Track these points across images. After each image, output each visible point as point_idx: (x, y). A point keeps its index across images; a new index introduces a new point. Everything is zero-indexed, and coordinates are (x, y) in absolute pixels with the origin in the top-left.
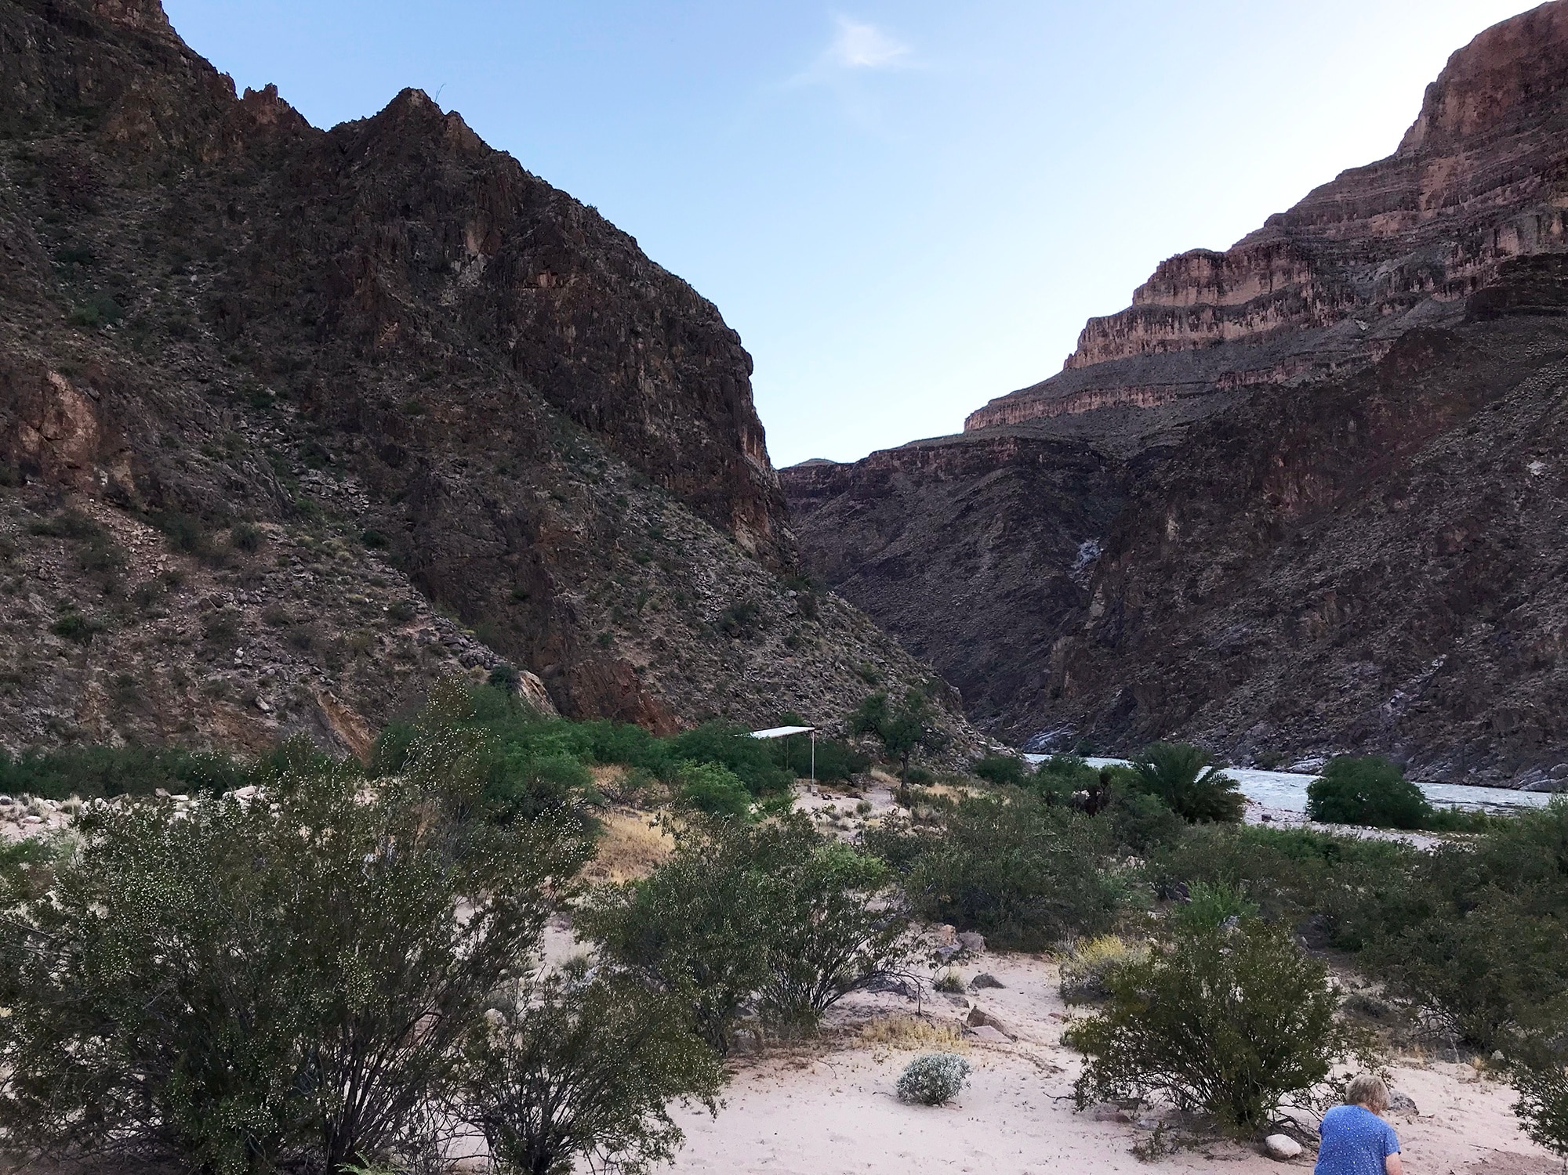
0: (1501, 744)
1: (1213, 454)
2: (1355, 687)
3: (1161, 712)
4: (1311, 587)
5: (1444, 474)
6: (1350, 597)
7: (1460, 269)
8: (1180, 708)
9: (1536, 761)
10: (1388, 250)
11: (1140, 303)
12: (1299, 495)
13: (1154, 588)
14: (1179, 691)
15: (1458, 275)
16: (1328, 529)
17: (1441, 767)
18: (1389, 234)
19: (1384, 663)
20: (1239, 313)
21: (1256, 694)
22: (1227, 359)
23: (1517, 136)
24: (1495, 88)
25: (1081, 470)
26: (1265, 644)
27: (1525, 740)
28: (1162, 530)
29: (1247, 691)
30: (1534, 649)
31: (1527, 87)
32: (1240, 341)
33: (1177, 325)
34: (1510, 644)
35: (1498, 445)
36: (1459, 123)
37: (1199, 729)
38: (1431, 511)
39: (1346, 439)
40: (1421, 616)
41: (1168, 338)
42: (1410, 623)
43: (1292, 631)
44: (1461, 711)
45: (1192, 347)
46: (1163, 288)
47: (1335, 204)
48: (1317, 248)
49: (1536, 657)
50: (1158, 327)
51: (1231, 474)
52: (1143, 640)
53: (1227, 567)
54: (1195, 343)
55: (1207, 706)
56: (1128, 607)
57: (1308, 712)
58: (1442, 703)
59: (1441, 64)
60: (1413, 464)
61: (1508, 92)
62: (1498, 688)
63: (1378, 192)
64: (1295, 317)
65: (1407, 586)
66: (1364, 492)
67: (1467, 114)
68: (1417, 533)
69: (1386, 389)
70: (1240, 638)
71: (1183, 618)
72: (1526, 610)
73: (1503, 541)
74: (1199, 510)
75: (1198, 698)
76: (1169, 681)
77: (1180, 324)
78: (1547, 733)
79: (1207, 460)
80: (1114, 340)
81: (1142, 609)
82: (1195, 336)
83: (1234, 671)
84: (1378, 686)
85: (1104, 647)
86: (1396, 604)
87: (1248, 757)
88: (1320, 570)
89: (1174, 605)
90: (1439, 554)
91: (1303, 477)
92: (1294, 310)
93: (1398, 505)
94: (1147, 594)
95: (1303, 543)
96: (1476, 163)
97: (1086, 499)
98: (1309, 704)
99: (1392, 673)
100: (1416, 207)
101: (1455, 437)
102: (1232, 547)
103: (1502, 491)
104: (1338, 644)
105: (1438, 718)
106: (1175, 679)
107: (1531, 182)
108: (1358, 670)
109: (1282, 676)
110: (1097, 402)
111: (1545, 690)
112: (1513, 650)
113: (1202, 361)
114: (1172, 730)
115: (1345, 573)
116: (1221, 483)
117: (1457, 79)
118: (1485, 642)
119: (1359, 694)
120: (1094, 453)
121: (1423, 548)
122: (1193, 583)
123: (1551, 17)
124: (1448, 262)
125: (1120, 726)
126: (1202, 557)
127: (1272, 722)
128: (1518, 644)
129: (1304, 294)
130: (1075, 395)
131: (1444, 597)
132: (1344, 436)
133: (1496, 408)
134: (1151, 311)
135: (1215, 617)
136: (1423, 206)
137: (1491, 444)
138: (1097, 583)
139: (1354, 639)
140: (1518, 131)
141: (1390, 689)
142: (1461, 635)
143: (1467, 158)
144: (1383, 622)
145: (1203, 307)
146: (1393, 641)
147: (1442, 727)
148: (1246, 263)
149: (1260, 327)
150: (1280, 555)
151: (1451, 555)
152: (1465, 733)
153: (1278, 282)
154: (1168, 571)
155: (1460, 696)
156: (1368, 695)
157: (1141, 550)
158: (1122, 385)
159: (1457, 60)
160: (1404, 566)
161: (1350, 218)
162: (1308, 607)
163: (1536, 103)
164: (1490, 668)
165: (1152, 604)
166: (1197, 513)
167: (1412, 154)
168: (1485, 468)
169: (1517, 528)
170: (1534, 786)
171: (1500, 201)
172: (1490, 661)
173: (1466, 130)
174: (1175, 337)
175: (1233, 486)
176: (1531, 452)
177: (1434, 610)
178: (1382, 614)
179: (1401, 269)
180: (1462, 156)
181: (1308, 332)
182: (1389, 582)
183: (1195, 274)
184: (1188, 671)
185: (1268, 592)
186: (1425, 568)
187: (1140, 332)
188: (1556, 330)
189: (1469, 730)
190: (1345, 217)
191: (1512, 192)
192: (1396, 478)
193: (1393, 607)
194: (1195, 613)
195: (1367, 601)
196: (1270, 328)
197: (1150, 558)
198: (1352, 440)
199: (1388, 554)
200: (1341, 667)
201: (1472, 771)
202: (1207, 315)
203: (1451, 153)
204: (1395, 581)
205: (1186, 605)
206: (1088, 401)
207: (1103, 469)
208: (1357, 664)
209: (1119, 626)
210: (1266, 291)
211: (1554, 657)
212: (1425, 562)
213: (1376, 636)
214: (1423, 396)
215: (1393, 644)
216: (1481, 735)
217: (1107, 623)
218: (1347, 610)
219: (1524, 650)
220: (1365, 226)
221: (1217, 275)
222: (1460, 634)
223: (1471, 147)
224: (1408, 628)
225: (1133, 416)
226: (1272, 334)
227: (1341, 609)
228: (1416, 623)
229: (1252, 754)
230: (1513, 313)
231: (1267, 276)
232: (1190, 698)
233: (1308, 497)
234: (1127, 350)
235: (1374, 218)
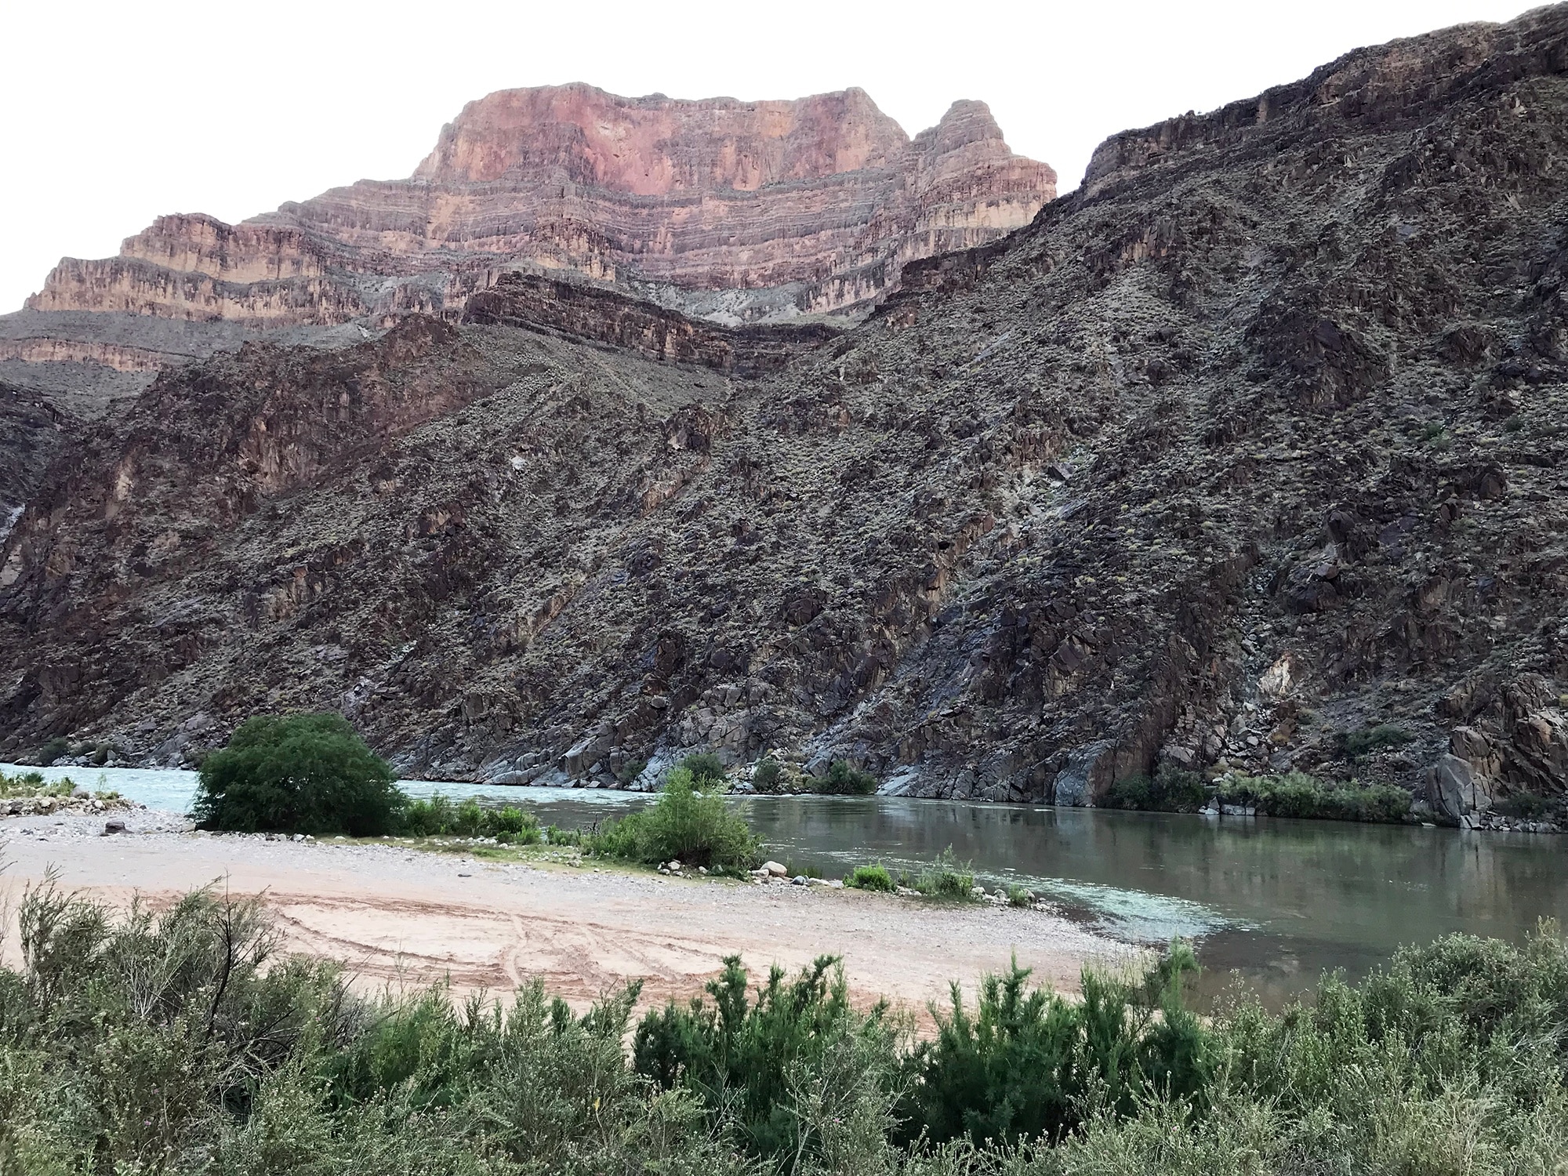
0: (468, 732)
1: (186, 406)
2: (317, 673)
3: (73, 702)
4: (280, 561)
5: (431, 460)
6: (323, 574)
7: (456, 299)
8: (100, 697)
9: (502, 752)
10: (395, 267)
11: (129, 254)
12: (280, 465)
13: (88, 552)
14: (101, 676)
15: (454, 305)
16: (307, 504)
17: (402, 761)
18: (398, 252)
19: (352, 646)
20: (243, 294)
21: (200, 680)
22: (224, 338)
23: (513, 194)
24: (499, 145)
25: (27, 422)
26: (219, 623)
27: (493, 727)
28: (111, 486)
29: (188, 677)
30: (508, 633)
31: (526, 153)
32: (240, 322)
33: (170, 289)
34: (484, 627)
35: (484, 440)
36: (468, 168)
37: (119, 722)
38: (416, 492)
39: (337, 412)
40: (396, 598)
41: (158, 301)
42: (384, 604)
43: (252, 610)
44: (428, 698)
45: (185, 317)
46: (158, 245)
47: (349, 209)
48: (328, 247)
49: (509, 641)
50: (147, 285)
51: (205, 432)
52: (65, 614)
53: (185, 535)
54: (188, 314)
55: (135, 694)
56: (51, 573)
57: (258, 701)
58: (409, 690)
59: (458, 110)
60: (402, 446)
61: (510, 153)
62: (469, 674)
63: (391, 208)
64: (299, 310)
65: (385, 565)
66: (350, 469)
67: (475, 162)
68: (400, 513)
69: (383, 367)
70: (188, 615)
71: (124, 591)
72: (502, 593)
73: (483, 528)
74: (161, 468)
75: (125, 684)
76: (90, 663)
77: (174, 287)
78: (515, 720)
79: (178, 412)
80: (91, 289)
81: (69, 577)
82: (189, 305)
83: (177, 652)
84: (341, 672)
85: (11, 622)
86: (372, 584)
87: (177, 755)
88: (293, 545)
89: (113, 574)
90: (421, 536)
91: (285, 447)
92: (300, 302)
93: (383, 485)
94: (78, 559)
95: (278, 517)
96: (478, 209)
97: (29, 457)
98: (260, 692)
99: (359, 657)
100: (423, 233)
101: (445, 426)
102: (195, 512)
103: (486, 480)
104: (303, 625)
105: (405, 706)
106: (98, 662)
107: (522, 239)
108: (322, 654)
109: (235, 660)
110: (61, 353)
111: (516, 674)
112: (487, 634)
113: (196, 334)
114: (85, 725)
115: (320, 548)
116: (191, 440)
117: (469, 126)
118: (460, 625)
119: (320, 680)
120: (47, 406)
121: (405, 528)
122: (141, 550)
123: (551, 98)
124: (447, 291)
125: (14, 721)
126: (156, 521)
127: (213, 713)
128: (492, 628)
129: (311, 289)
130: (35, 339)
131: (422, 581)
132: (336, 408)
133: (484, 405)
134: (141, 266)
135: (164, 591)
136: (430, 234)
137: (478, 437)
138: (14, 543)
139: (322, 620)
140: (514, 190)
141: (355, 676)
142: (434, 622)
143: (472, 202)
144: (356, 602)
145: (203, 278)
146: (364, 624)
147: (408, 715)
148: (254, 242)
149: (261, 312)
150: (250, 529)
151: (433, 537)
152: (431, 723)
153: (286, 271)
154: (111, 532)
155: (429, 681)
156: (330, 682)
157: (79, 507)
158: (98, 340)
159: (471, 109)
160: (383, 545)
161: (363, 227)
162: (274, 582)
163: (531, 171)
164: (463, 652)
165: (84, 571)
166: (159, 472)
167: (424, 183)
168: (471, 456)
169: (496, 518)
170: (499, 779)
171: (494, 248)
172: (464, 644)
173: (473, 176)
174: (167, 301)
175: (205, 446)
176: (514, 446)
177: (411, 593)
178: (356, 593)
179: (405, 287)
180: (468, 198)
181: (310, 327)
182: (366, 561)
183: (196, 239)
184: (116, 652)
185: (229, 565)
186: (405, 549)
187: (124, 286)
188: (540, 346)
189: (436, 719)
190: (358, 224)
191: (505, 244)
192: (383, 458)
193: (368, 587)
194: (139, 586)
195: (339, 579)
196: (273, 317)
197: (91, 517)
198: (343, 414)
199: (369, 532)
200: (305, 652)
201: (436, 764)
202: (206, 287)
203: (460, 193)
204: (373, 560)
205: (129, 576)
206: (51, 349)
207: (59, 427)
208: (320, 648)
209: (36, 596)
210: (272, 277)
211: (525, 642)
212: (406, 543)
213: (346, 618)
214: (418, 382)
215: (364, 627)
216: (448, 723)
217: (20, 592)
218: (318, 588)
219: (497, 634)
220: (376, 239)
221: (222, 247)
222: (433, 620)
223: (474, 193)
224: (382, 610)
225: (104, 377)
226: (274, 323)
227: (311, 588)
228: (391, 605)
229: (183, 751)
230: (506, 322)
231: (276, 261)
232: (114, 684)
233: (289, 469)
234: (106, 303)
235: (386, 233)
